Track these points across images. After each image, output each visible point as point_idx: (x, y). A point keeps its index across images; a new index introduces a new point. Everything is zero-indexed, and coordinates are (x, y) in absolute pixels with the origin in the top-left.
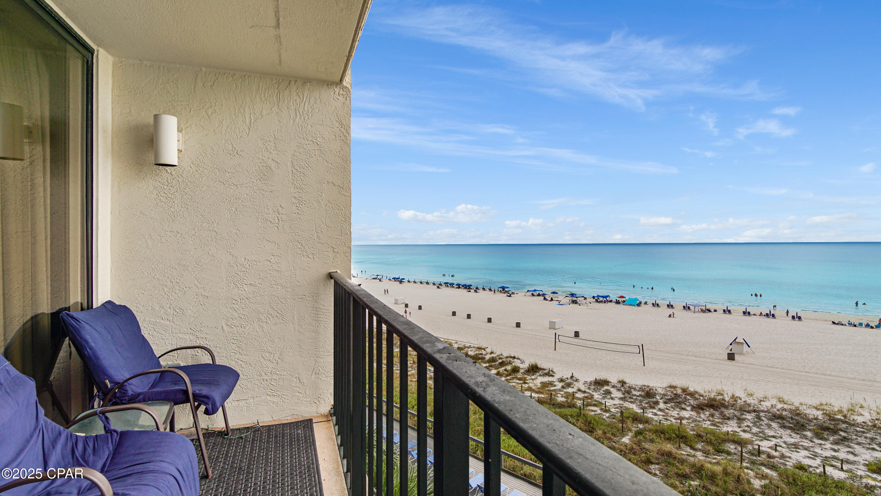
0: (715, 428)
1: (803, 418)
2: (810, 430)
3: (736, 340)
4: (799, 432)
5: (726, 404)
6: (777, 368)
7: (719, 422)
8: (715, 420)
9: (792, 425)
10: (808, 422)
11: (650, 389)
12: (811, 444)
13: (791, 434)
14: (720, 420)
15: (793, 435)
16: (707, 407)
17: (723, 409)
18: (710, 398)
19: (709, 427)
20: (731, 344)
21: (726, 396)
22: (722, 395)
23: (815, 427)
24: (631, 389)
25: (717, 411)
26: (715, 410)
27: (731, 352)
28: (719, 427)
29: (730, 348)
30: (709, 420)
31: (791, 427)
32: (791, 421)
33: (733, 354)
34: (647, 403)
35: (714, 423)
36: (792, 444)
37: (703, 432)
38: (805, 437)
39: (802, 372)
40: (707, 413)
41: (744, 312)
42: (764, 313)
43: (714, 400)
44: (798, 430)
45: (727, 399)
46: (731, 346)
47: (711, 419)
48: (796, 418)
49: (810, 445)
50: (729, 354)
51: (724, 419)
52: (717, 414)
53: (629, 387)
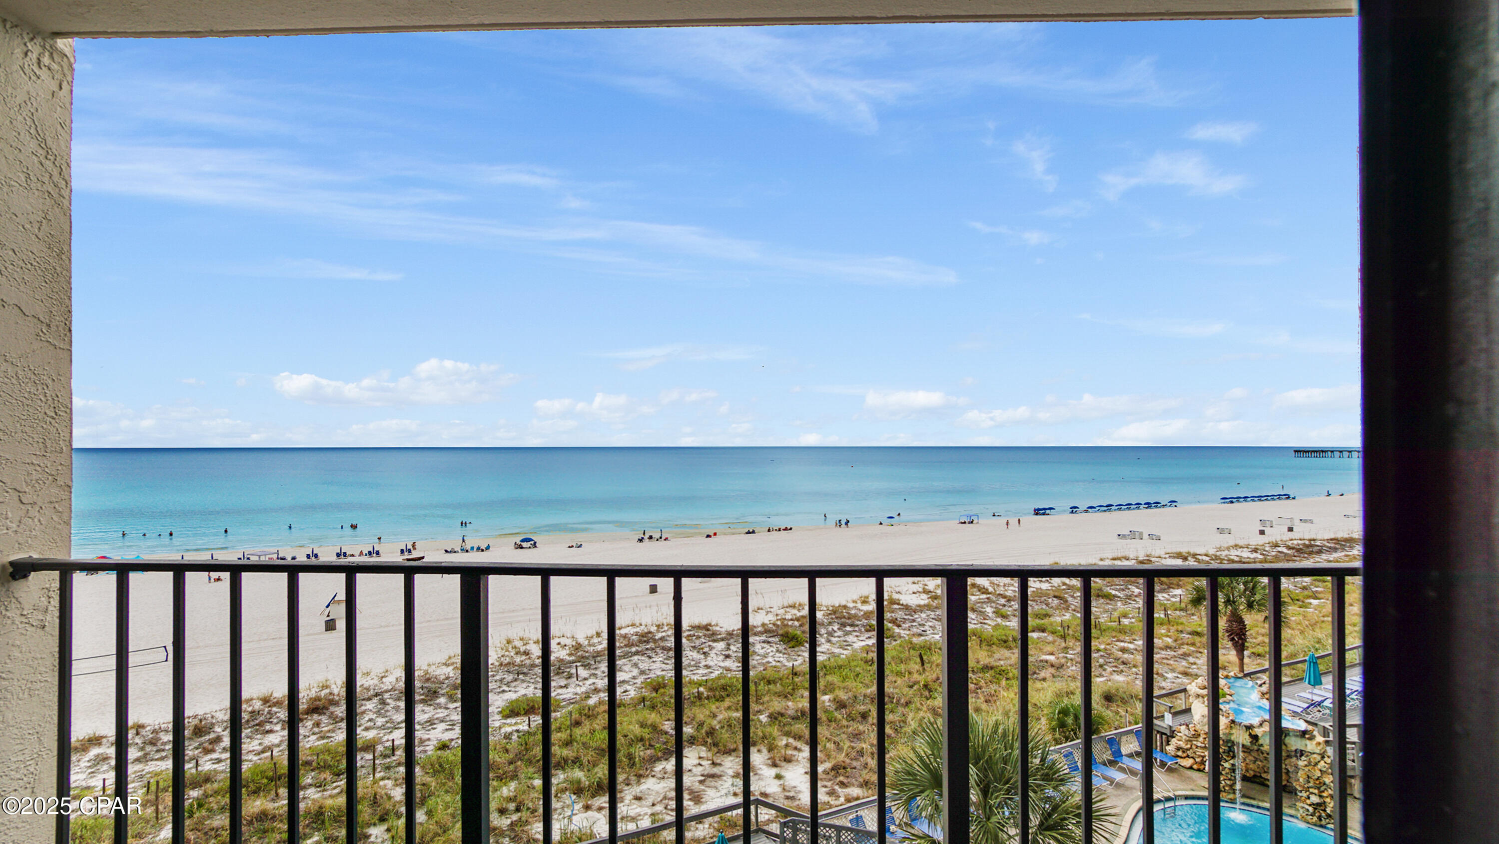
0: (325, 741)
1: (434, 682)
2: (443, 695)
3: (336, 599)
4: (432, 703)
5: (337, 698)
6: (393, 626)
7: (329, 731)
8: (323, 729)
9: (422, 697)
10: (440, 686)
11: (201, 721)
12: (446, 712)
13: (424, 708)
14: (331, 727)
15: (426, 709)
16: (307, 714)
17: (332, 709)
18: (311, 699)
19: (316, 744)
20: (327, 607)
21: (333, 686)
22: (327, 687)
23: (448, 689)
24: (157, 733)
25: (325, 714)
26: (320, 714)
27: (328, 618)
28: (331, 737)
29: (326, 613)
30: (314, 734)
31: (422, 699)
32: (422, 692)
33: (333, 620)
34: (197, 748)
35: (322, 734)
36: (427, 722)
37: (312, 755)
38: (439, 706)
39: (422, 622)
40: (309, 724)
41: (337, 553)
42: (365, 551)
43: (318, 699)
44: (431, 700)
45: (336, 691)
46: (328, 610)
47: (316, 730)
48: (426, 685)
49: (445, 714)
50: (327, 622)
51: (336, 722)
52: (324, 719)
53: (154, 731)
